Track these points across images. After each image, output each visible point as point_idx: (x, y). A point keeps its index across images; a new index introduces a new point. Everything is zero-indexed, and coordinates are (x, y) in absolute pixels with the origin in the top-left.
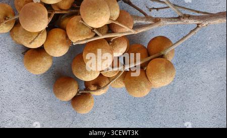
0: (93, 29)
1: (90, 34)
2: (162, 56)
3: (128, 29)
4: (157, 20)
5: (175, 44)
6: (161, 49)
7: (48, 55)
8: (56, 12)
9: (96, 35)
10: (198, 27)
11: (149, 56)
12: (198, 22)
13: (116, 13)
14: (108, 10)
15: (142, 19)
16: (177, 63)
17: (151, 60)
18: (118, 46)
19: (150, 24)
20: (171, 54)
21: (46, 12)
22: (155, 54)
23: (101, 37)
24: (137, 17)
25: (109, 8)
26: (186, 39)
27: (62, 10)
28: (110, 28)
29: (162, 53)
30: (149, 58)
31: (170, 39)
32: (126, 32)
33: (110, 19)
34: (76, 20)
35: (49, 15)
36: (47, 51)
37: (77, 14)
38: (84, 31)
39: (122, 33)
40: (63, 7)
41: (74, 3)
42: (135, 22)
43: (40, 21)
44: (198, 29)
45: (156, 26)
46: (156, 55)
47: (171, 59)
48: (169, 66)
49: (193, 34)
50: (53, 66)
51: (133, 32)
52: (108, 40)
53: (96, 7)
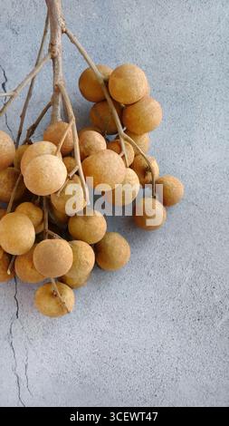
0: (68, 177)
1: (76, 182)
2: (106, 82)
3: (70, 129)
4: (57, 90)
5: (89, 64)
6: (96, 84)
7: (104, 239)
8: (47, 227)
9: (77, 173)
10: (66, 32)
11: (105, 100)
12: (60, 32)
13: (48, 146)
14: (42, 157)
15: (55, 109)
16: (116, 61)
17: (111, 97)
18: (92, 143)
19: (63, 98)
20: (104, 69)
21: (46, 241)
22: (103, 92)
23: (79, 166)
24: (53, 116)
25: (40, 155)
26: (82, 49)
27: (43, 220)
28: (67, 154)
29: (102, 82)
30: (109, 99)
31: (83, 70)
32: (73, 131)
33: (55, 155)
34: (56, 201)
35: (51, 237)
36: (99, 239)
37: (48, 198)
39: (74, 137)
40: (40, 218)
41: (34, 203)
42: (60, 120)
43: (58, 250)
44: (68, 32)
45: (65, 90)
46: (105, 90)
47: (110, 70)
48: (119, 73)
49: (75, 39)
50: (119, 231)
51: (73, 122)
52: (84, 157)
53: (38, 174)
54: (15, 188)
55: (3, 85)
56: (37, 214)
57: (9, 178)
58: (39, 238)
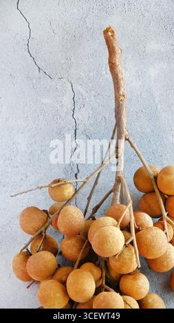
0: (125, 245)
1: (130, 249)
2: (156, 178)
3: (127, 210)
4: (119, 180)
5: (144, 164)
6: (148, 178)
7: (146, 297)
8: (104, 283)
9: (132, 243)
10: (128, 140)
11: (154, 191)
12: (124, 139)
13: (110, 220)
14: (108, 228)
15: (115, 195)
16: (162, 165)
17: (158, 189)
18: (143, 221)
19: (122, 188)
20: (155, 168)
21: (104, 293)
22: (152, 185)
23: (134, 237)
24: (114, 200)
25: (104, 226)
26: (139, 152)
27: (101, 277)
28: (125, 228)
29: (152, 177)
30: (157, 191)
31: (137, 169)
32: (130, 211)
33: (117, 226)
34: (114, 262)
35: (106, 290)
36: (143, 297)
37: (106, 261)
38: (127, 254)
39: (130, 215)
40: (99, 276)
41: (95, 264)
42: (118, 203)
44: (131, 139)
45: (124, 181)
46: (154, 183)
47: (158, 169)
48: (166, 171)
49: (135, 145)
50: (157, 292)
51: (130, 204)
52: (137, 231)
53: (104, 240)
54: (82, 250)
55: (76, 175)
56: (97, 272)
57: (77, 243)
58: (98, 290)
